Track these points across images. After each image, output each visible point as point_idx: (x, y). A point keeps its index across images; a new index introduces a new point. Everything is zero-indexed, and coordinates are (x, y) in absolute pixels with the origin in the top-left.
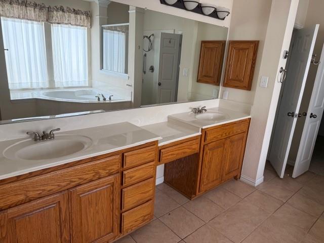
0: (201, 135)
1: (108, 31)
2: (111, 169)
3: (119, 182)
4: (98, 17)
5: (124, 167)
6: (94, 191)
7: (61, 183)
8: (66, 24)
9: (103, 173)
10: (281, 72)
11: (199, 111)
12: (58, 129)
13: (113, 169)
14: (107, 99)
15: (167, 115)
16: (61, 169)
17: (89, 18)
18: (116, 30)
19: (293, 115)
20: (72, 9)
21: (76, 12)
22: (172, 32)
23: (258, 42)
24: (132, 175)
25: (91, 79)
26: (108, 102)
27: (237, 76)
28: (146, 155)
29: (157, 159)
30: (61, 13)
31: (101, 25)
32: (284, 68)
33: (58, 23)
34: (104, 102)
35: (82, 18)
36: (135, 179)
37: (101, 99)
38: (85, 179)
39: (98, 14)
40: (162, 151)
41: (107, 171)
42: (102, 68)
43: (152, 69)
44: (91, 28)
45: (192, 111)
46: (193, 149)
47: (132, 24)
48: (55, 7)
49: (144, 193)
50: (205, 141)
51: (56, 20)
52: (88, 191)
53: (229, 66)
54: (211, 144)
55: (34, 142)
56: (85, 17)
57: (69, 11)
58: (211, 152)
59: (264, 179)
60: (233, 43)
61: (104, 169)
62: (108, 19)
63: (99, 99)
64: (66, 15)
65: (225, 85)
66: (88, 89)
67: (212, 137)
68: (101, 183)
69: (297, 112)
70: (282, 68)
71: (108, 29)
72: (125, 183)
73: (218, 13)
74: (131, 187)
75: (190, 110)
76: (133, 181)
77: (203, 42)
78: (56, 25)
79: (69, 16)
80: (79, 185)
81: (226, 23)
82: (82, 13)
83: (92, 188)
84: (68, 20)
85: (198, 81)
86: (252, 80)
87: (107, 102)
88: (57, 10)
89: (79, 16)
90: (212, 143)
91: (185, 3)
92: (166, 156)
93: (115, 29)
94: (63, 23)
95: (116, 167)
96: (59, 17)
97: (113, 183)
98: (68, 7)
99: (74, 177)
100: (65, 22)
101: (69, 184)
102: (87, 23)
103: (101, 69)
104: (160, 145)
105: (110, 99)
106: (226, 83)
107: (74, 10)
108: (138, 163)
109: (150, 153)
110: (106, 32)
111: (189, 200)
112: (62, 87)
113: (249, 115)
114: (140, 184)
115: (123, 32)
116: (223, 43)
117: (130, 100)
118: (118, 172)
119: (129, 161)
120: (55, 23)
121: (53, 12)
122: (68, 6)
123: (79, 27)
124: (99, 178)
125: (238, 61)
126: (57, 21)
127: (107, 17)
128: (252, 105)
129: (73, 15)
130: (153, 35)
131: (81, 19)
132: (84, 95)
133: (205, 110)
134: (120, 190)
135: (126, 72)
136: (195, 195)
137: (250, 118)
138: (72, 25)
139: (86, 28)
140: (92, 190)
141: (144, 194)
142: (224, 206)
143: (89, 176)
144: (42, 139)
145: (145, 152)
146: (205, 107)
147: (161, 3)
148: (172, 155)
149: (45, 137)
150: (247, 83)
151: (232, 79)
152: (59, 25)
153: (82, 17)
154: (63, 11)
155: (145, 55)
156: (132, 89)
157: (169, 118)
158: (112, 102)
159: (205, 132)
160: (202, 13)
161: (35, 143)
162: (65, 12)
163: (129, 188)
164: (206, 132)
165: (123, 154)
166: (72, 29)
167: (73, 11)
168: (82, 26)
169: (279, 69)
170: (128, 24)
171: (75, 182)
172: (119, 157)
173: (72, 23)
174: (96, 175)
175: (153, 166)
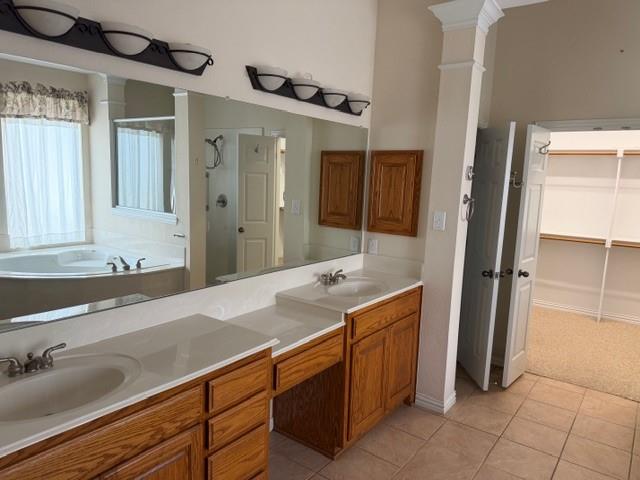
0: (346, 327)
1: (127, 130)
2: (186, 419)
3: (202, 443)
4: (107, 103)
5: (210, 411)
6: (153, 470)
7: (87, 464)
8: (36, 117)
9: (170, 428)
10: (465, 203)
11: (331, 279)
12: (62, 345)
13: (190, 418)
14: (133, 266)
15: (274, 294)
16: (84, 433)
17: (86, 105)
18: (144, 128)
19: (491, 274)
20: (48, 88)
21: (57, 94)
22: (258, 133)
23: (422, 152)
24: (224, 424)
25: (92, 228)
26: (135, 272)
27: (391, 212)
28: (250, 380)
29: (270, 386)
30: (24, 95)
31: (112, 117)
32: (469, 197)
33: (18, 116)
34: (127, 273)
35: (71, 105)
36: (232, 432)
37: (120, 268)
38: (136, 447)
39: (106, 97)
40: (279, 366)
41: (179, 424)
42: (116, 202)
43: (223, 202)
44: (90, 124)
45: (319, 280)
46: (333, 355)
47: (181, 118)
48: (12, 83)
49: (249, 459)
50: (352, 338)
51: (13, 108)
52: (141, 473)
53: (376, 194)
54: (363, 341)
55: (9, 379)
56: (76, 102)
57: (43, 91)
58: (364, 357)
59: (457, 396)
60: (379, 155)
61: (173, 421)
62: (126, 107)
63: (115, 268)
64: (36, 99)
65: (372, 228)
66: (83, 248)
67: (365, 328)
68: (165, 450)
69: (498, 269)
70: (466, 196)
71: (128, 127)
72: (212, 444)
73: (351, 104)
74: (224, 450)
75: (315, 279)
76: (227, 436)
77: (325, 154)
78: (13, 119)
79: (43, 102)
80: (123, 461)
81: (364, 121)
82: (70, 96)
83: (148, 464)
84: (41, 110)
85: (322, 222)
86: (417, 217)
87: (132, 273)
88: (16, 89)
89: (63, 102)
90: (367, 339)
91: (295, 88)
92: (287, 377)
93: (141, 126)
94: (28, 116)
95: (195, 413)
96: (20, 104)
97: (190, 446)
98: (39, 85)
99: (112, 446)
100: (32, 114)
101: (102, 463)
102: (82, 116)
103: (114, 206)
104: (274, 354)
105: (139, 265)
106: (373, 226)
107: (54, 90)
108: (237, 398)
109: (259, 374)
110: (122, 132)
111: (329, 460)
112: (27, 247)
113: (419, 280)
114: (241, 441)
115: (157, 132)
116: (361, 155)
117: (183, 265)
118: (198, 424)
119: (219, 397)
120: (10, 116)
121: (6, 93)
122: (41, 83)
123: (62, 122)
124: (163, 440)
125: (390, 185)
126: (15, 112)
127: (124, 104)
128: (423, 262)
129: (50, 100)
130: (221, 137)
131: (68, 108)
132: (78, 260)
133: (344, 277)
134: (202, 461)
135: (168, 208)
136: (342, 447)
137: (422, 287)
138: (48, 119)
139: (79, 125)
140: (149, 469)
141: (247, 463)
142: (397, 460)
143: (142, 440)
144: (26, 371)
145: (250, 374)
146: (341, 271)
147: (255, 88)
148: (297, 372)
149: (32, 364)
150: (408, 222)
151: (382, 218)
152: (20, 119)
153: (71, 103)
154: (29, 91)
155: (207, 175)
156: (186, 243)
157: (278, 297)
158: (143, 271)
159: (351, 320)
160: (325, 104)
161: (10, 382)
162: (32, 93)
163: (219, 453)
164: (353, 319)
165: (206, 384)
166: (49, 128)
167: (50, 91)
168: (71, 121)
169: (462, 199)
170: (173, 118)
171: (115, 455)
172: (199, 391)
173: (48, 115)
174: (156, 434)
175: (263, 402)
